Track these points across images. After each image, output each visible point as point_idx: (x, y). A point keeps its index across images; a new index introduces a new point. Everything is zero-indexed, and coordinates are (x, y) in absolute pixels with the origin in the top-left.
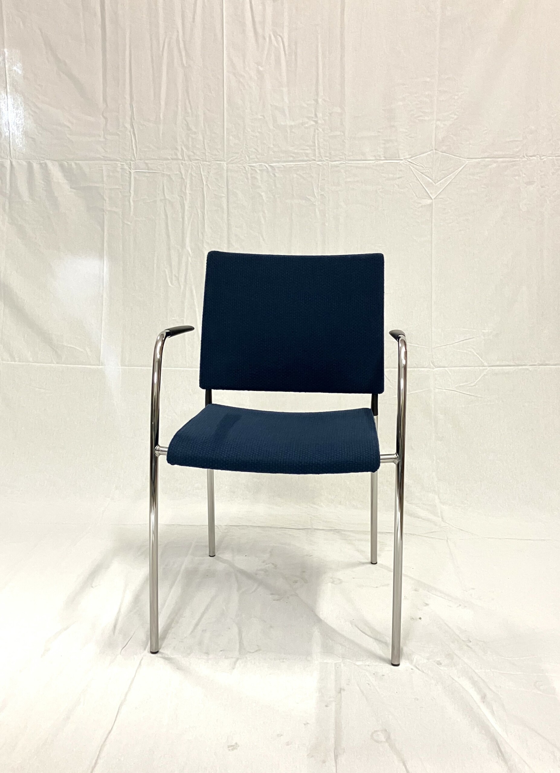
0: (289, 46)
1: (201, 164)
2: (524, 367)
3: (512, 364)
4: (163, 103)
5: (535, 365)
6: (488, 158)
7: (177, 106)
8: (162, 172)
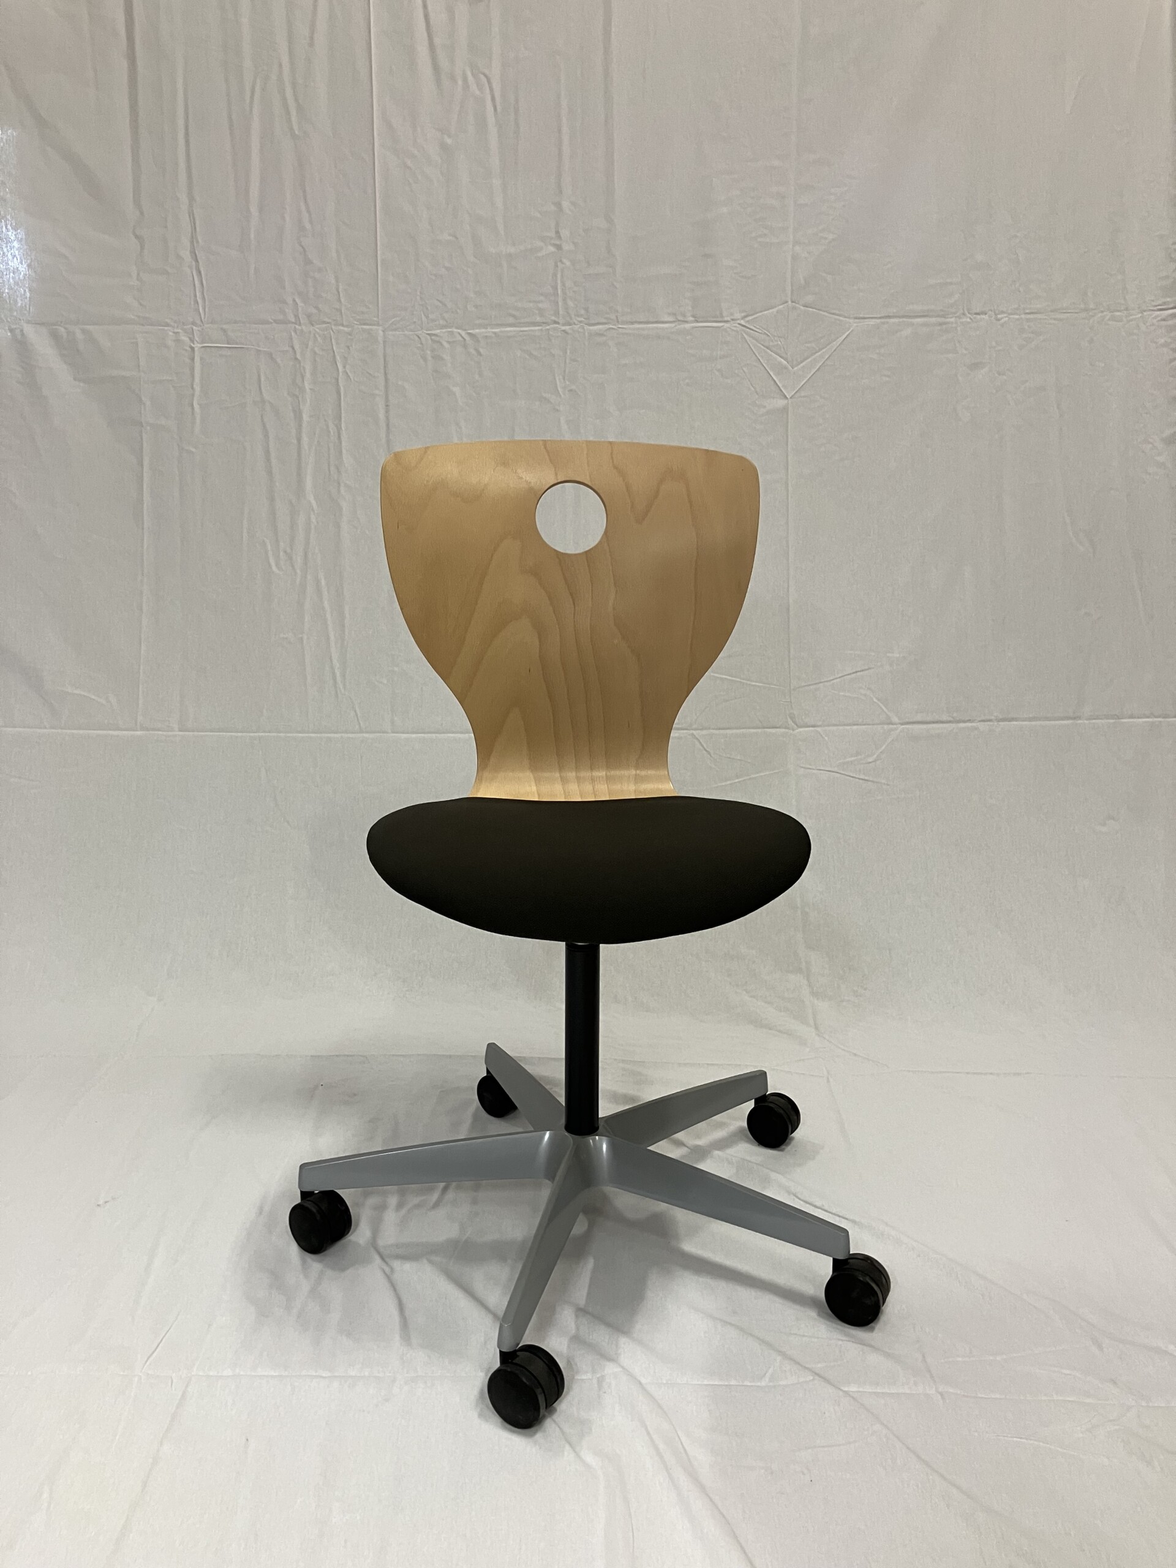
0: (503, 95)
1: (333, 331)
2: (969, 724)
3: (945, 718)
4: (254, 209)
5: (990, 720)
6: (895, 317)
7: (283, 218)
8: (257, 348)
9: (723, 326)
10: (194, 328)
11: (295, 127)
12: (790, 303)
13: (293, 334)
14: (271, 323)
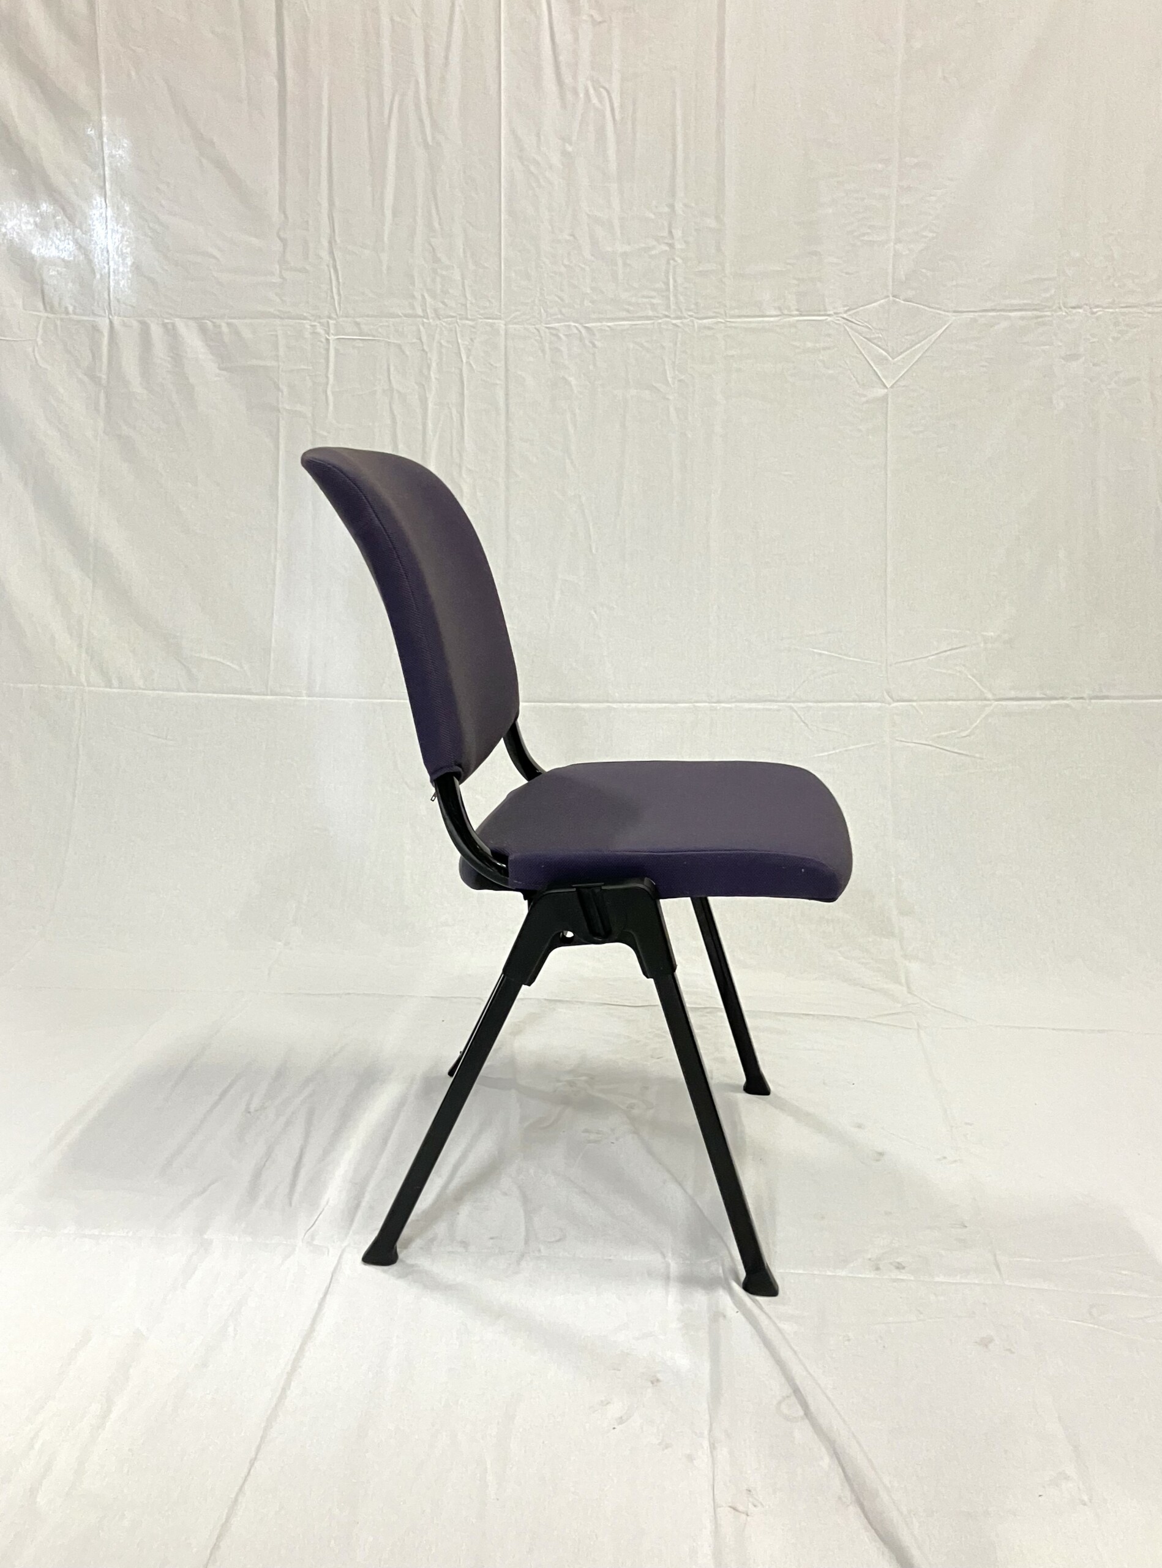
0: (622, 106)
1: (458, 325)
2: (1061, 702)
4: (388, 213)
6: (993, 310)
7: (415, 220)
8: (387, 340)
9: (827, 319)
10: (331, 322)
11: (429, 139)
12: (891, 298)
13: (421, 328)
14: (401, 317)
